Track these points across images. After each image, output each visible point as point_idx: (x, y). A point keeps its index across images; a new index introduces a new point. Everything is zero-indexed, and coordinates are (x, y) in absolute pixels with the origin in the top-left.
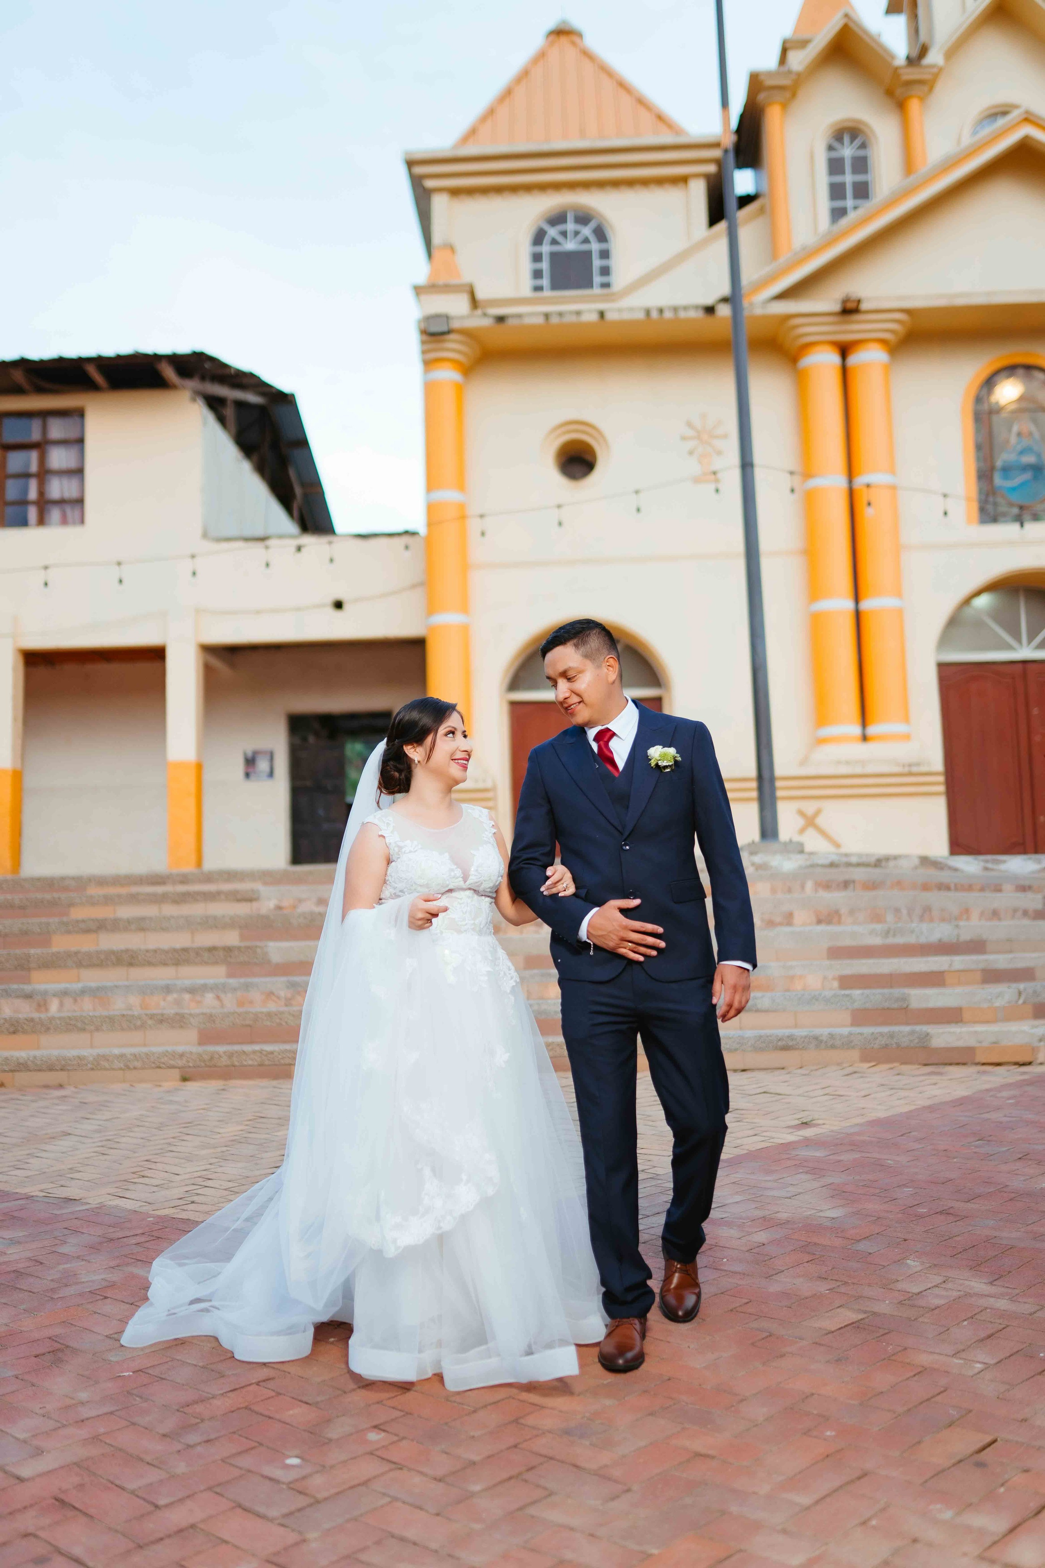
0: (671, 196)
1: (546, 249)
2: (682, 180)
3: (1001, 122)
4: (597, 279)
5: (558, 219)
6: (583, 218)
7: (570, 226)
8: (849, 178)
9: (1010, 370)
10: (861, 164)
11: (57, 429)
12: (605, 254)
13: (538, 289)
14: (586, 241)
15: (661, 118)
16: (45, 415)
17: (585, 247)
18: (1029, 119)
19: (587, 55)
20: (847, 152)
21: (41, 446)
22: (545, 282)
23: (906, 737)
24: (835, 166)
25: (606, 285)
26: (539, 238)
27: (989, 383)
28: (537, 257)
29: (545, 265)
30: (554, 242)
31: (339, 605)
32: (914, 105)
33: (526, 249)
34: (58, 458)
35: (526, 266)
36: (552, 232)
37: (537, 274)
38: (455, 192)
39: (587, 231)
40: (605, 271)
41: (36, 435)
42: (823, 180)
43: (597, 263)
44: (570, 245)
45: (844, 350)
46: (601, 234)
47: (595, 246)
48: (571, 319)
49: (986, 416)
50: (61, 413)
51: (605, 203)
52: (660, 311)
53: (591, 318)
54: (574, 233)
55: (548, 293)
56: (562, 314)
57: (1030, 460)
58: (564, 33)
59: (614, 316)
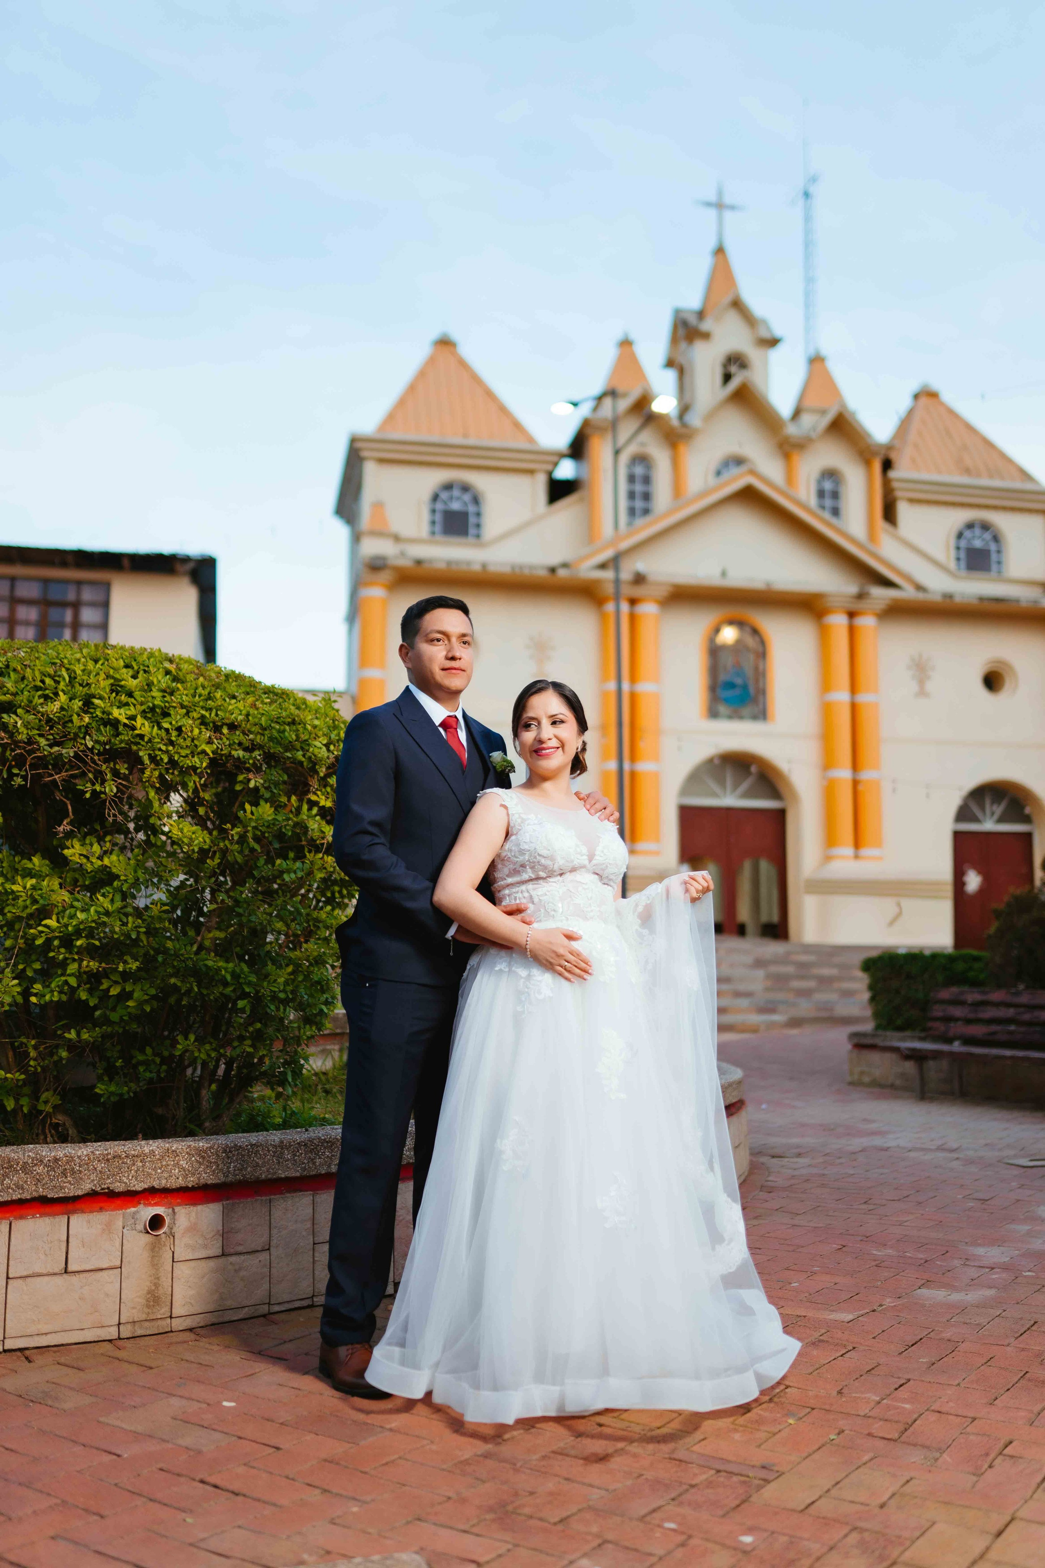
0: (524, 481)
1: (439, 506)
2: (531, 472)
3: (735, 471)
4: (472, 531)
5: (448, 487)
6: (466, 488)
7: (456, 492)
8: (639, 488)
9: (731, 622)
10: (647, 479)
11: (87, 594)
12: (478, 514)
13: (433, 533)
14: (465, 504)
15: (517, 426)
16: (79, 583)
17: (463, 509)
18: (753, 472)
19: (463, 364)
20: (639, 471)
21: (76, 606)
22: (438, 528)
23: (657, 853)
24: (632, 479)
25: (478, 536)
26: (435, 498)
27: (717, 630)
28: (433, 511)
29: (438, 518)
30: (445, 503)
32: (682, 448)
33: (426, 505)
34: (88, 615)
35: (426, 516)
36: (444, 495)
37: (433, 523)
38: (382, 461)
39: (467, 497)
40: (478, 526)
41: (71, 596)
42: (623, 487)
43: (472, 520)
44: (456, 506)
45: (633, 602)
46: (476, 500)
47: (471, 509)
48: (464, 567)
49: (714, 651)
50: (92, 583)
51: (480, 481)
52: (521, 567)
53: (477, 568)
54: (458, 499)
55: (439, 538)
56: (457, 563)
57: (739, 681)
58: (445, 343)
59: (492, 568)
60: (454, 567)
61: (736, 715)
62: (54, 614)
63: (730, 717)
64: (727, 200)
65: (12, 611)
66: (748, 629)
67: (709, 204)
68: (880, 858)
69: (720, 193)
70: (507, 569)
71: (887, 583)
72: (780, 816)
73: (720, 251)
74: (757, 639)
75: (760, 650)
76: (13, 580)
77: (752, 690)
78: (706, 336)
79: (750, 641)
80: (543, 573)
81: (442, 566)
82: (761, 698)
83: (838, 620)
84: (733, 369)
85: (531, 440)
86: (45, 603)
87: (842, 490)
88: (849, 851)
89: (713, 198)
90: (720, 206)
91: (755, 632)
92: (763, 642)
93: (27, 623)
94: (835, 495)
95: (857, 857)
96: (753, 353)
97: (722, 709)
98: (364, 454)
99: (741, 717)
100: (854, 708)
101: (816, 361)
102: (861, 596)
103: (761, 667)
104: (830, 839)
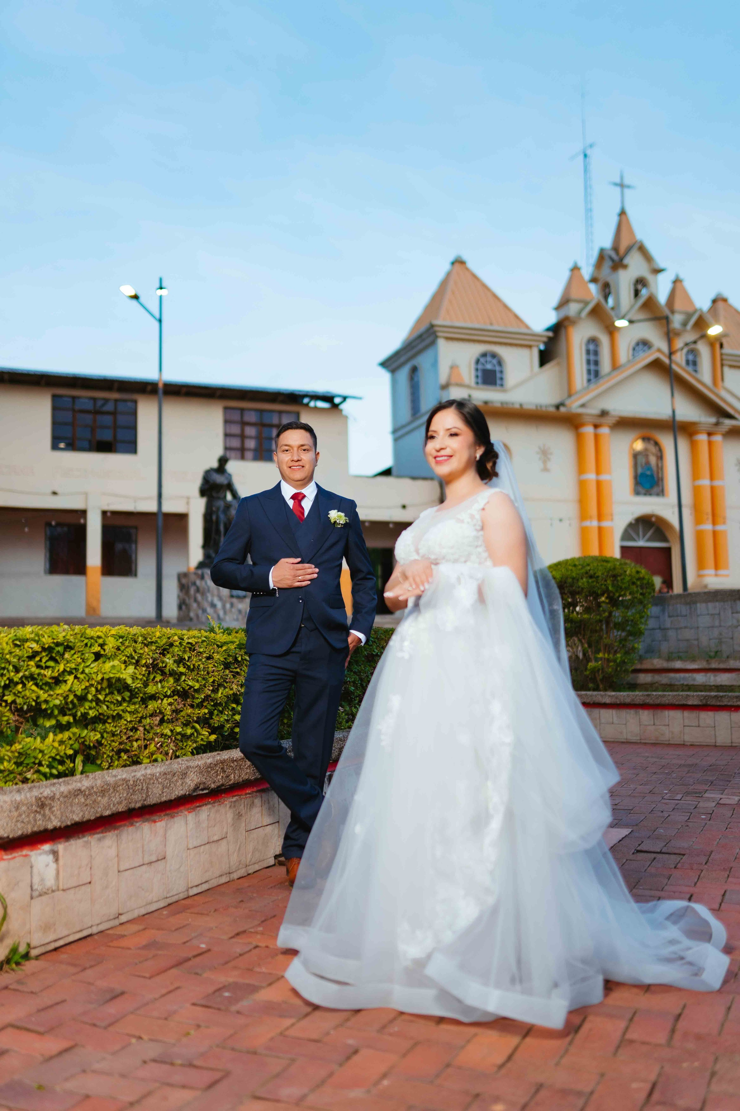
0: (525, 352)
1: (480, 367)
2: (530, 347)
3: (648, 350)
4: (498, 382)
5: (484, 355)
6: (494, 356)
7: (489, 358)
8: (592, 358)
9: (639, 438)
10: (596, 353)
12: (501, 372)
13: (477, 383)
14: (494, 365)
15: (517, 318)
16: (280, 412)
17: (493, 368)
18: (660, 351)
20: (592, 347)
22: (480, 380)
24: (588, 352)
25: (502, 385)
26: (478, 362)
27: (634, 443)
28: (477, 370)
29: (480, 374)
30: (483, 364)
31: (404, 507)
32: (616, 335)
33: (473, 366)
35: (473, 373)
36: (482, 360)
37: (477, 377)
38: (448, 339)
39: (495, 361)
40: (502, 379)
41: (275, 420)
42: (584, 357)
43: (498, 375)
44: (489, 367)
45: (598, 427)
46: (500, 363)
47: (497, 368)
48: (511, 406)
49: (636, 456)
50: (288, 412)
51: (502, 351)
52: (541, 406)
53: (517, 406)
54: (490, 362)
55: (481, 386)
56: (507, 403)
57: (648, 473)
58: (459, 262)
59: (526, 407)
60: (505, 406)
61: (648, 493)
62: (266, 431)
63: (645, 494)
64: (626, 182)
65: (243, 431)
66: (652, 442)
67: (616, 184)
68: (727, 576)
69: (622, 178)
70: (532, 407)
71: (730, 416)
72: (668, 551)
73: (623, 213)
74: (657, 448)
75: (659, 454)
76: (242, 410)
77: (656, 479)
78: (625, 267)
79: (652, 449)
80: (552, 409)
81: (498, 405)
82: (660, 482)
83: (702, 438)
84: (639, 287)
85: (527, 327)
86: (262, 425)
87: (698, 360)
88: (712, 572)
89: (618, 180)
90: (622, 186)
91: (656, 444)
92: (660, 450)
93: (250, 437)
94: (695, 363)
95: (716, 575)
96: (650, 277)
97: (640, 489)
98: (439, 334)
99: (650, 495)
100: (713, 489)
101: (677, 281)
102: (717, 424)
103: (660, 465)
104: (701, 565)
